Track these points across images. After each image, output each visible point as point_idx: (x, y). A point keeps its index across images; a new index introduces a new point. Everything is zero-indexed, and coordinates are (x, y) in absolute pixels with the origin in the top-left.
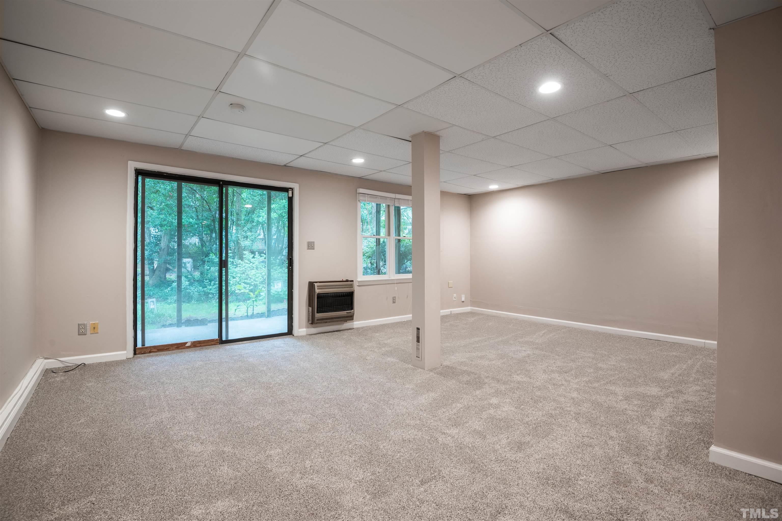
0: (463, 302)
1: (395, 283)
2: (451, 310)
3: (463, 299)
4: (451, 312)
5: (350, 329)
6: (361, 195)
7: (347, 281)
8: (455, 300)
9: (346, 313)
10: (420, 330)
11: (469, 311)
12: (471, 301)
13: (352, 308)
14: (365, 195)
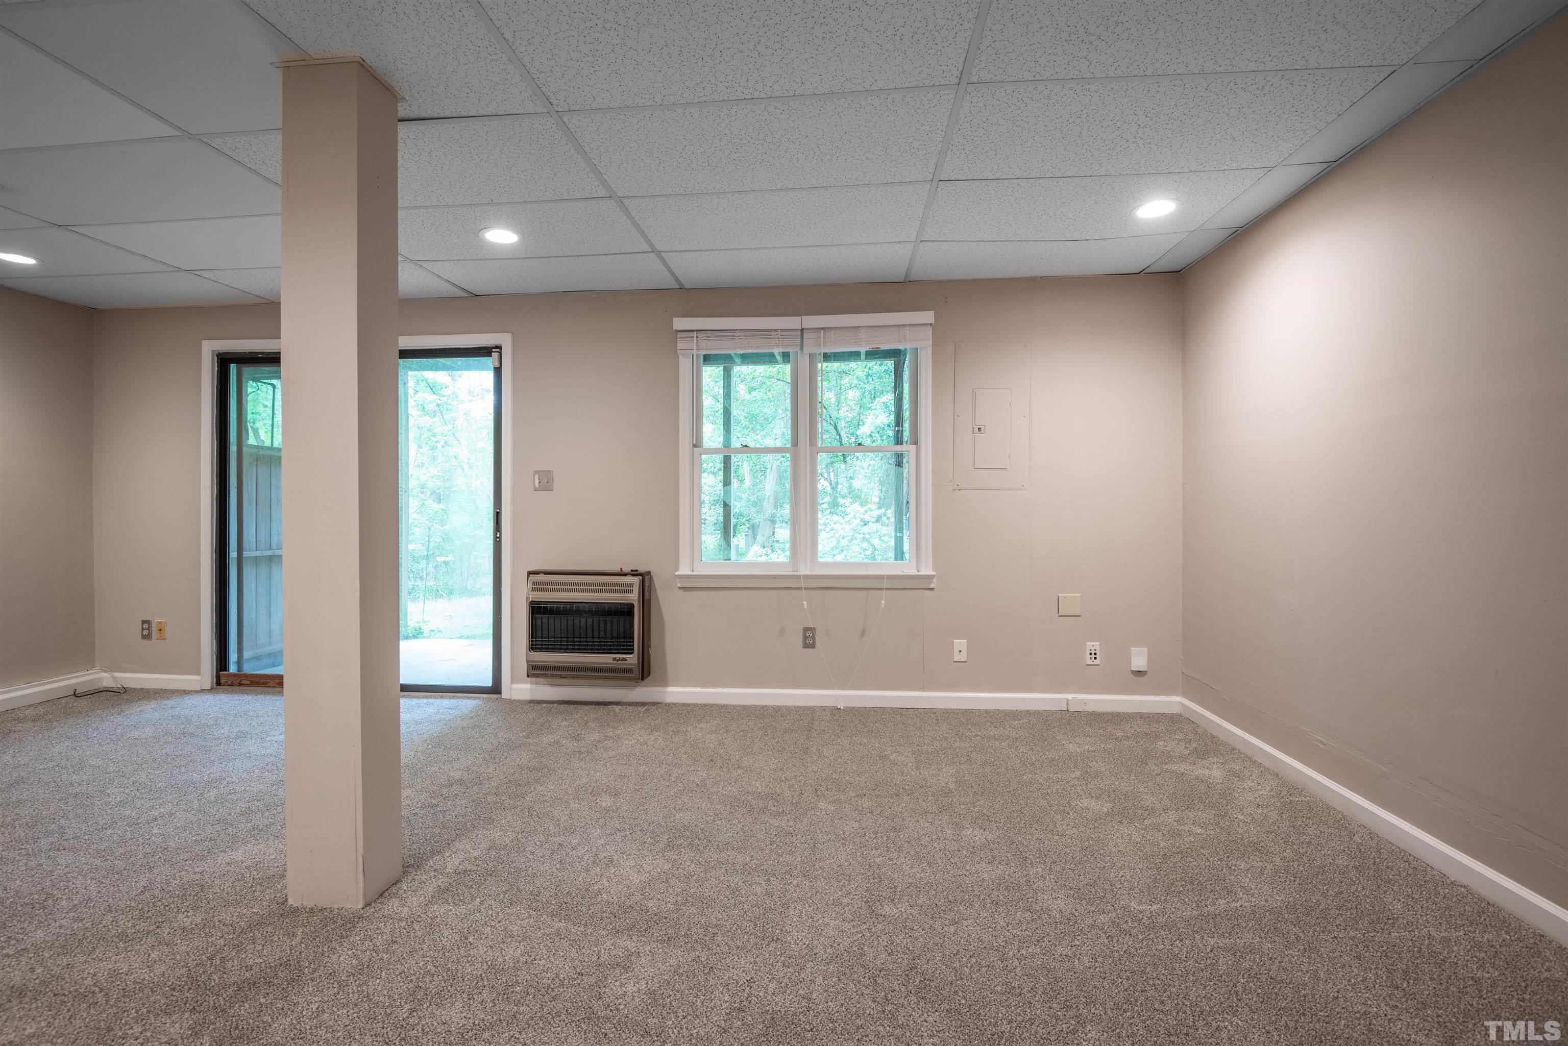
0: (1139, 673)
1: (800, 588)
2: (1070, 696)
3: (1140, 665)
4: (1068, 702)
5: (654, 704)
6: (681, 334)
7: (629, 573)
8: (1096, 662)
9: (611, 661)
11: (1176, 710)
12: (1182, 673)
13: (632, 649)
14: (691, 335)
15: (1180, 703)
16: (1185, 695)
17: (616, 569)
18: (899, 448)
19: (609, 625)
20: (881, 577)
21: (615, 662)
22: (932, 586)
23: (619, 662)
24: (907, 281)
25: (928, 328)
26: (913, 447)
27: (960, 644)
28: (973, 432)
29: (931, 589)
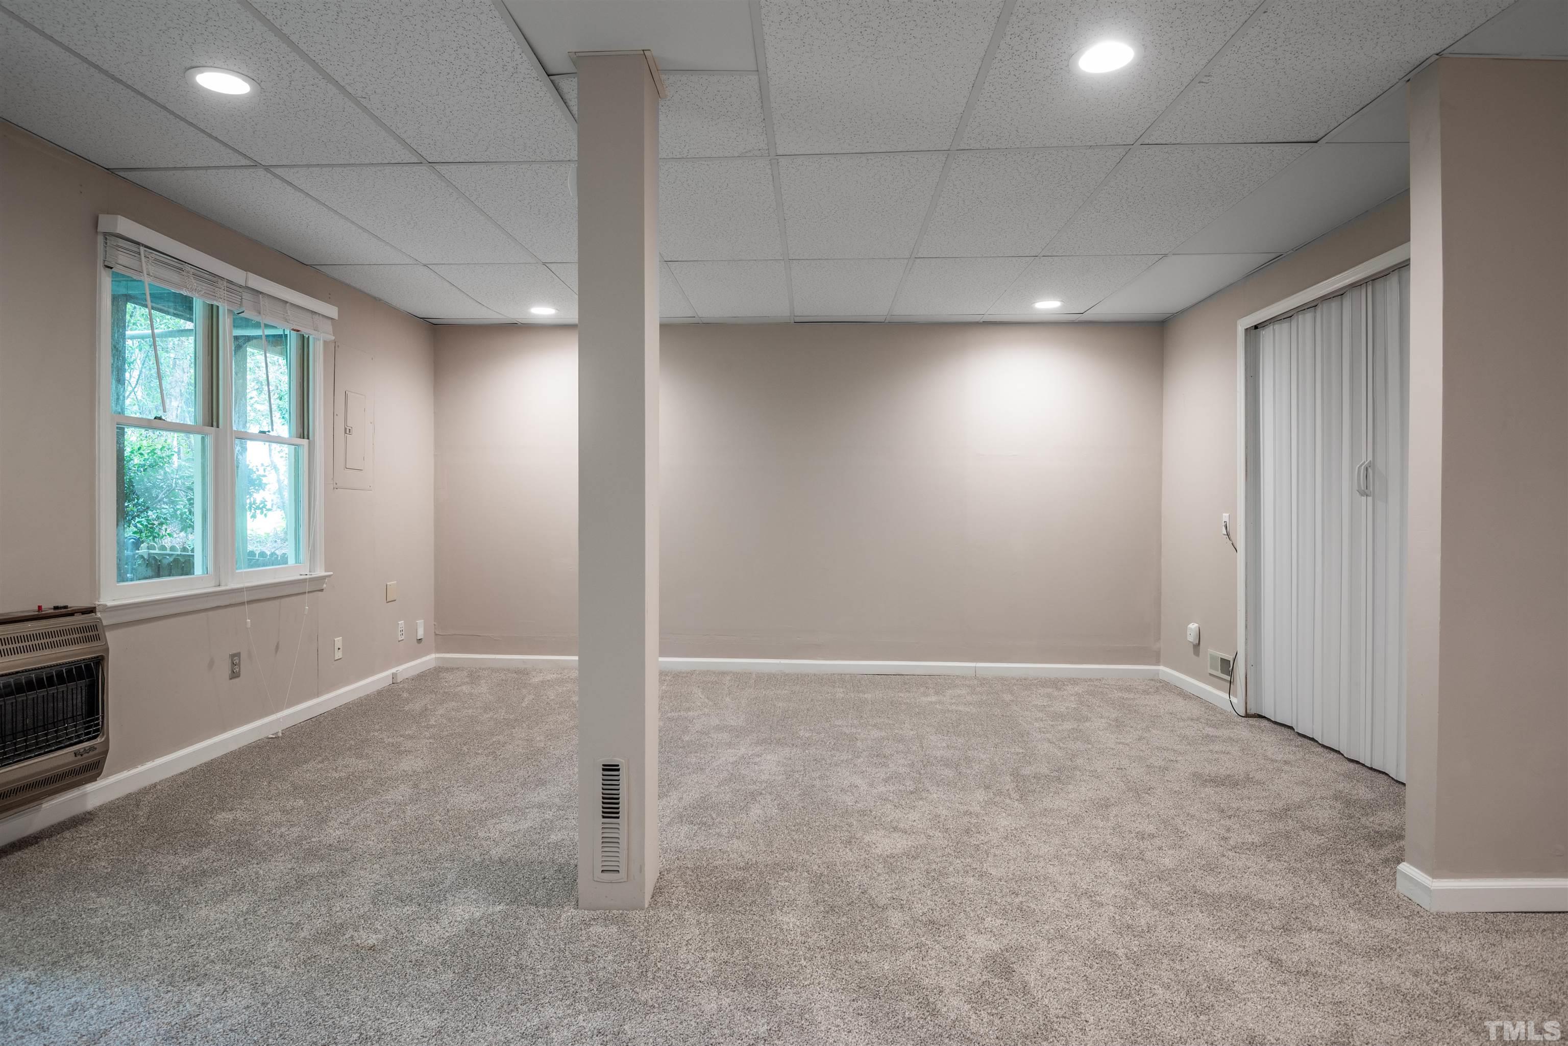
0: (420, 641)
2: (394, 670)
3: (420, 634)
4: (394, 676)
6: (122, 243)
7: (65, 611)
8: (403, 637)
11: (433, 665)
12: (436, 635)
13: (98, 730)
14: (136, 250)
15: (437, 659)
16: (438, 650)
17: (33, 608)
22: (325, 586)
24: (311, 266)
25: (329, 322)
26: (305, 441)
27: (339, 641)
28: (346, 433)
29: (322, 590)
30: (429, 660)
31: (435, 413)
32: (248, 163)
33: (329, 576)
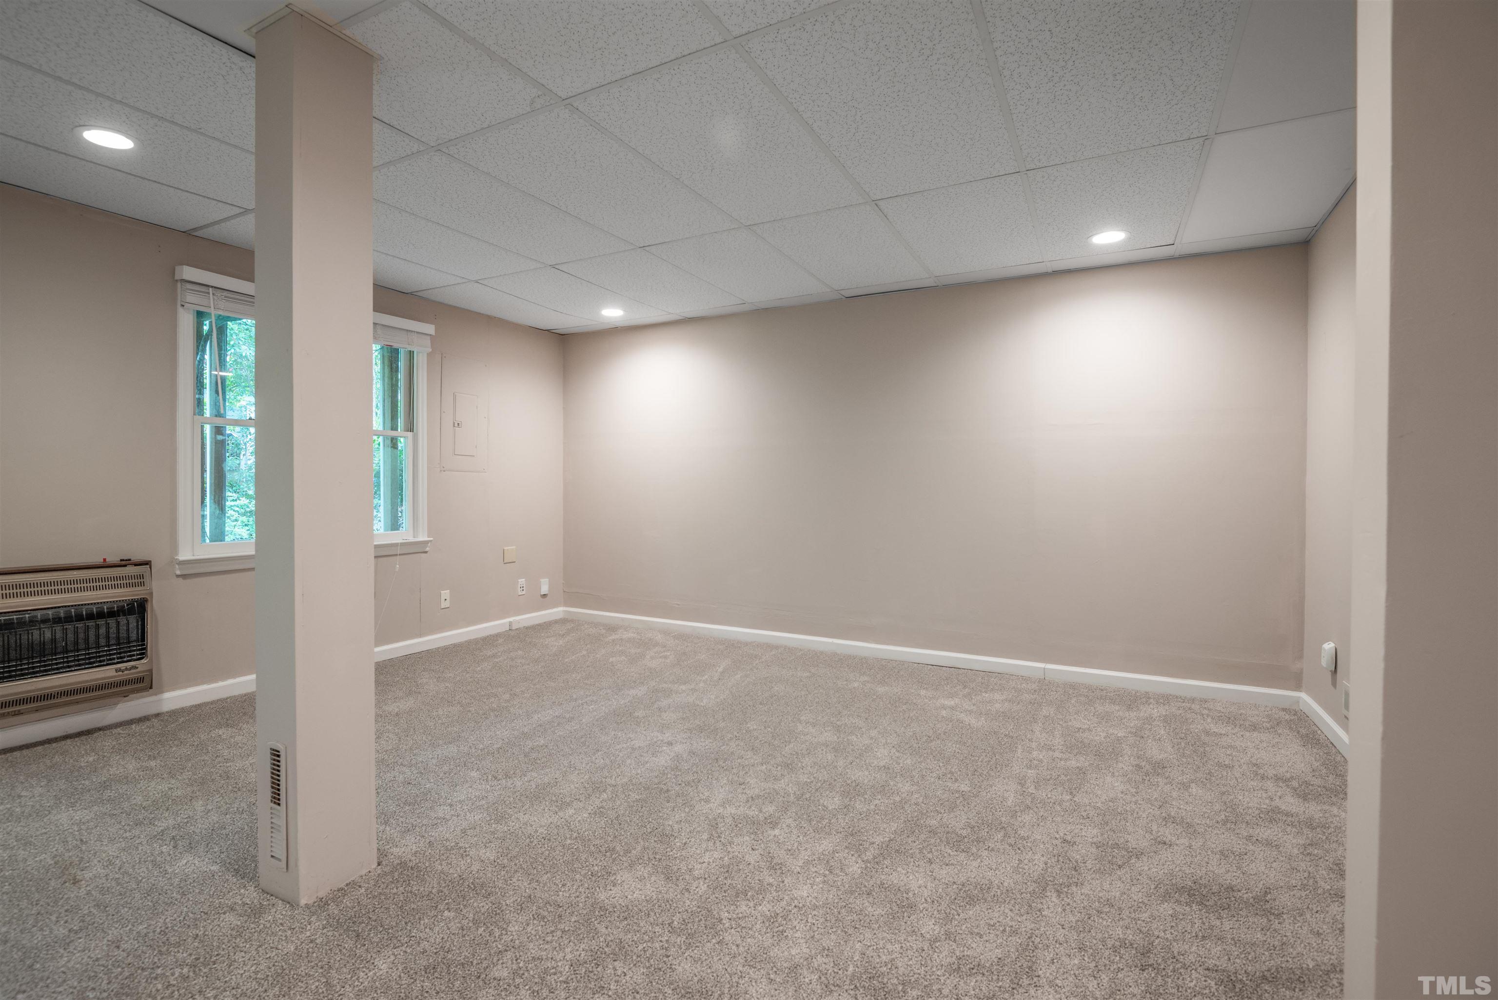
0: (544, 596)
2: (511, 619)
3: (545, 589)
4: (510, 623)
6: (189, 286)
7: (125, 563)
8: (524, 593)
9: (114, 673)
10: (282, 759)
11: (561, 616)
12: (564, 592)
13: (143, 654)
14: (207, 291)
15: (564, 611)
16: (566, 605)
17: (99, 560)
18: (394, 433)
19: (102, 631)
20: (396, 545)
21: (121, 673)
22: (427, 549)
23: (126, 672)
24: (411, 294)
25: (429, 338)
26: (410, 434)
27: (445, 594)
28: (454, 426)
29: (426, 552)
30: (558, 612)
31: (563, 408)
32: (238, 211)
33: (431, 541)
